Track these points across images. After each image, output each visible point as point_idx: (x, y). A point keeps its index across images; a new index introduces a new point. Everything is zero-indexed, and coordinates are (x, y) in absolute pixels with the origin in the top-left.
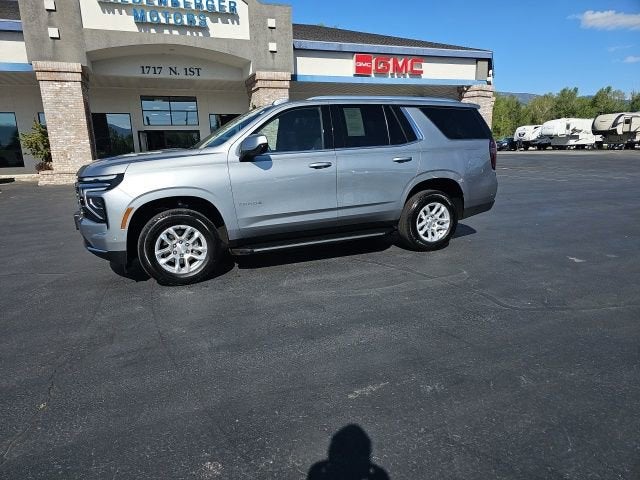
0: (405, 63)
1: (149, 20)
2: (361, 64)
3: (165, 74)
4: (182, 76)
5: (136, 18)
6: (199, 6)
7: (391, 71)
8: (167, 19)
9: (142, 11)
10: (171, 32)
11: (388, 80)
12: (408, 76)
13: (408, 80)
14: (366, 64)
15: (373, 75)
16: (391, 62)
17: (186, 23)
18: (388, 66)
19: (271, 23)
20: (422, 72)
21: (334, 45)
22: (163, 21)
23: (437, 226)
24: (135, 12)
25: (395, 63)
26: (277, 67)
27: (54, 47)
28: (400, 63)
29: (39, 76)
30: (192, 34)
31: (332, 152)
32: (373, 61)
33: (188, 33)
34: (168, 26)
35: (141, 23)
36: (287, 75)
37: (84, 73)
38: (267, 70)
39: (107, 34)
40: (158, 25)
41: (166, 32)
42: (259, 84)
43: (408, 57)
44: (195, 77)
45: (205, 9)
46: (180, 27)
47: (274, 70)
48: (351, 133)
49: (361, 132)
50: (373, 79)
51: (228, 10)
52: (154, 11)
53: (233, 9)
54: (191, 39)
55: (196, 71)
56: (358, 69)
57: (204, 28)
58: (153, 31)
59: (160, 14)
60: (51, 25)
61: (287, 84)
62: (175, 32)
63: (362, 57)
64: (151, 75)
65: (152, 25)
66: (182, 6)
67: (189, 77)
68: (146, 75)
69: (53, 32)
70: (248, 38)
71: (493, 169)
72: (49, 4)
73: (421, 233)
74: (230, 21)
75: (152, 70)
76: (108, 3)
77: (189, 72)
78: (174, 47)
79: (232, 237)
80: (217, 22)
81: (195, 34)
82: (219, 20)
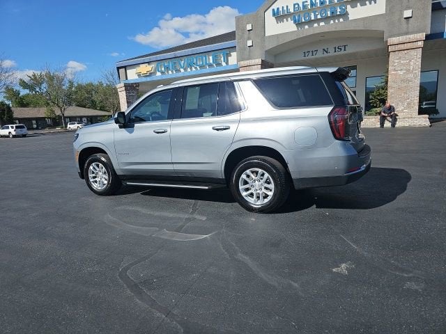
1: (303, 21)
4: (332, 53)
5: (295, 22)
8: (316, 16)
9: (299, 16)
10: (319, 25)
17: (329, 15)
22: (313, 18)
24: (294, 17)
26: (410, 30)
27: (250, 52)
29: (241, 70)
30: (334, 22)
33: (332, 22)
34: (317, 21)
35: (299, 24)
36: (422, 36)
37: (265, 64)
38: (399, 35)
39: (277, 36)
40: (310, 22)
41: (316, 25)
42: (390, 49)
44: (342, 52)
46: (326, 19)
47: (407, 33)
49: (196, 106)
52: (307, 13)
54: (335, 25)
55: (343, 48)
57: (345, 15)
58: (306, 27)
59: (312, 14)
60: (249, 39)
61: (421, 44)
62: (322, 24)
64: (310, 57)
65: (306, 23)
66: (328, 3)
67: (337, 53)
69: (249, 43)
70: (383, 11)
71: (337, 138)
72: (249, 27)
73: (244, 194)
74: (367, 2)
75: (311, 53)
76: (279, 17)
77: (337, 49)
78: (323, 34)
79: (119, 173)
80: (356, 6)
81: (337, 21)
82: (358, 4)
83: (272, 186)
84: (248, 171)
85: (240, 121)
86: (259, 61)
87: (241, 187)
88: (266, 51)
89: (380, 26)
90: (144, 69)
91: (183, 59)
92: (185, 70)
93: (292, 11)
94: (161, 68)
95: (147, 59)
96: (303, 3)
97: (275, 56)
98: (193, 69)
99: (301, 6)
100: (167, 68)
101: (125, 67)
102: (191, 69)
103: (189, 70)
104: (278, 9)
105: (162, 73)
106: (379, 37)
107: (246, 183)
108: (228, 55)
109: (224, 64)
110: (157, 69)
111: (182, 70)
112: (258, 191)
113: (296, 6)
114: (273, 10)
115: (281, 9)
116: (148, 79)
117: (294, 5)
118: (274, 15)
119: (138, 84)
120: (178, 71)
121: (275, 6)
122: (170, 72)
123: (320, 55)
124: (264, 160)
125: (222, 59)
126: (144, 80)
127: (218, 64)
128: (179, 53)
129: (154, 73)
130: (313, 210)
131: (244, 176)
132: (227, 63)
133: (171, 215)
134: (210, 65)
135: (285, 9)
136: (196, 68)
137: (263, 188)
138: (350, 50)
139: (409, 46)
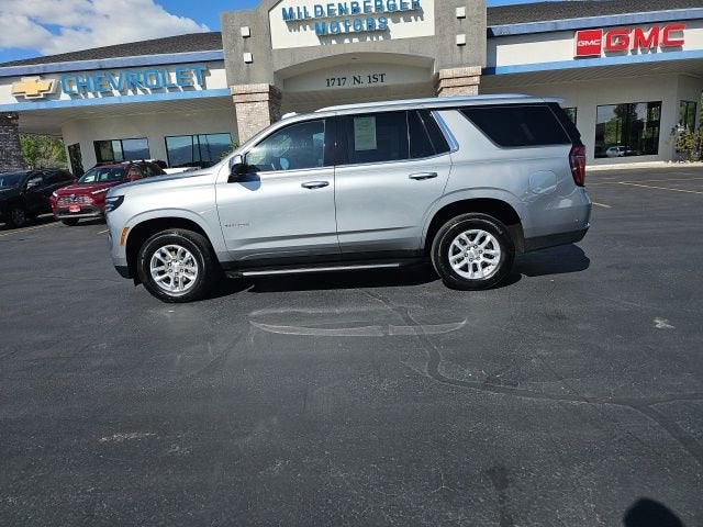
0: (655, 34)
1: (330, 32)
2: (585, 43)
4: (365, 84)
5: (318, 32)
6: (379, 8)
7: (631, 46)
8: (347, 28)
9: (324, 24)
10: (351, 41)
11: (628, 58)
12: (659, 50)
13: (660, 55)
14: (593, 43)
15: (603, 54)
16: (631, 36)
17: (365, 29)
18: (628, 40)
19: (460, 12)
20: (682, 42)
21: (547, 25)
22: (343, 30)
23: (482, 259)
24: (317, 25)
25: (639, 35)
26: (465, 61)
27: (248, 70)
28: (646, 35)
29: (236, 99)
30: (372, 39)
31: (330, 170)
32: (604, 38)
33: (368, 39)
34: (348, 35)
35: (323, 36)
36: (478, 70)
37: (272, 92)
38: (453, 66)
39: (291, 51)
40: (339, 36)
41: (347, 41)
42: (442, 84)
43: (660, 25)
44: (379, 83)
45: (386, 10)
46: (360, 34)
47: (461, 65)
48: (358, 147)
49: (373, 145)
50: (604, 59)
51: (410, 7)
52: (335, 22)
53: (416, 5)
54: (372, 44)
55: (380, 79)
56: (580, 50)
57: (385, 31)
58: (334, 42)
59: (341, 24)
60: (246, 50)
61: (477, 80)
62: (355, 40)
63: (586, 33)
64: (336, 87)
65: (333, 36)
66: (362, 12)
67: (373, 85)
68: (331, 88)
69: (247, 57)
70: (433, 34)
72: (245, 31)
73: (456, 267)
74: (412, 18)
75: (337, 81)
76: (293, 21)
77: (372, 79)
78: (354, 56)
79: (221, 259)
80: (399, 22)
81: (375, 39)
82: (402, 19)
83: (497, 250)
84: (463, 235)
85: (452, 165)
86: (265, 87)
87: (452, 258)
89: (429, 52)
90: (32, 86)
91: (118, 72)
92: (123, 92)
93: (312, 14)
94: (70, 86)
95: (40, 67)
96: (328, 6)
97: (285, 81)
98: (139, 92)
99: (325, 9)
100: (84, 88)
102: (134, 91)
103: (130, 93)
104: (291, 9)
105: (73, 95)
106: (426, 64)
107: (457, 251)
108: (203, 75)
109: (198, 87)
110: (61, 88)
111: (116, 93)
112: (475, 261)
113: (318, 9)
114: (284, 10)
115: (295, 11)
116: (43, 105)
117: (316, 7)
118: (285, 17)
119: (16, 115)
120: (108, 94)
121: (285, 5)
122: (90, 95)
123: (349, 84)
125: (195, 79)
126: (33, 106)
127: (189, 87)
128: (107, 62)
129: (56, 95)
131: (456, 242)
132: (204, 86)
134: (173, 88)
135: (302, 10)
136: (144, 91)
137: (481, 256)
138: (387, 81)
139: (463, 81)
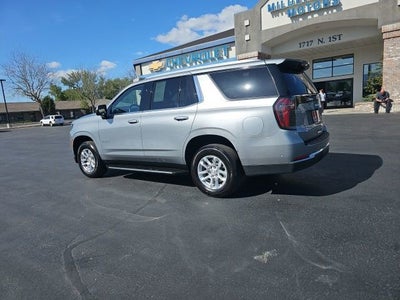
1: (297, 14)
3: (315, 45)
4: (327, 42)
5: (290, 15)
8: (309, 8)
9: (293, 9)
10: (313, 16)
17: (322, 7)
22: (307, 10)
24: (289, 11)
27: (247, 45)
30: (328, 13)
33: (325, 13)
34: (311, 13)
35: (293, 17)
37: (260, 56)
39: (273, 30)
40: (304, 15)
41: (310, 17)
42: (384, 36)
44: (337, 41)
46: (319, 11)
48: (155, 100)
49: (162, 99)
52: (301, 6)
54: (328, 16)
55: (338, 38)
57: (338, 6)
58: (301, 19)
60: (246, 34)
62: (316, 16)
64: (306, 47)
65: (300, 16)
68: (302, 48)
71: (281, 128)
72: (247, 23)
73: (202, 179)
75: (306, 44)
76: (274, 11)
77: (332, 39)
78: (317, 26)
81: (330, 12)
83: (225, 173)
84: (205, 158)
85: (196, 112)
86: (256, 53)
87: (200, 173)
88: (263, 44)
89: (375, 14)
90: (156, 65)
91: (189, 54)
92: (191, 64)
93: (286, 5)
94: (170, 64)
95: (158, 56)
97: (272, 48)
98: (198, 63)
100: (175, 64)
101: (140, 64)
102: (196, 63)
103: (194, 64)
104: (273, 4)
105: (172, 68)
106: (373, 25)
107: (204, 169)
108: (229, 49)
109: (225, 58)
110: (167, 65)
111: (188, 65)
112: (214, 177)
113: (290, 1)
114: (269, 6)
115: (276, 5)
118: (269, 10)
120: (185, 65)
121: (270, 3)
122: (178, 67)
124: (218, 148)
125: (223, 53)
127: (220, 58)
129: (165, 68)
130: (268, 196)
131: (201, 163)
132: (228, 56)
133: (137, 197)
134: (213, 59)
135: (280, 4)
136: (200, 62)
137: (218, 175)
138: (344, 39)
